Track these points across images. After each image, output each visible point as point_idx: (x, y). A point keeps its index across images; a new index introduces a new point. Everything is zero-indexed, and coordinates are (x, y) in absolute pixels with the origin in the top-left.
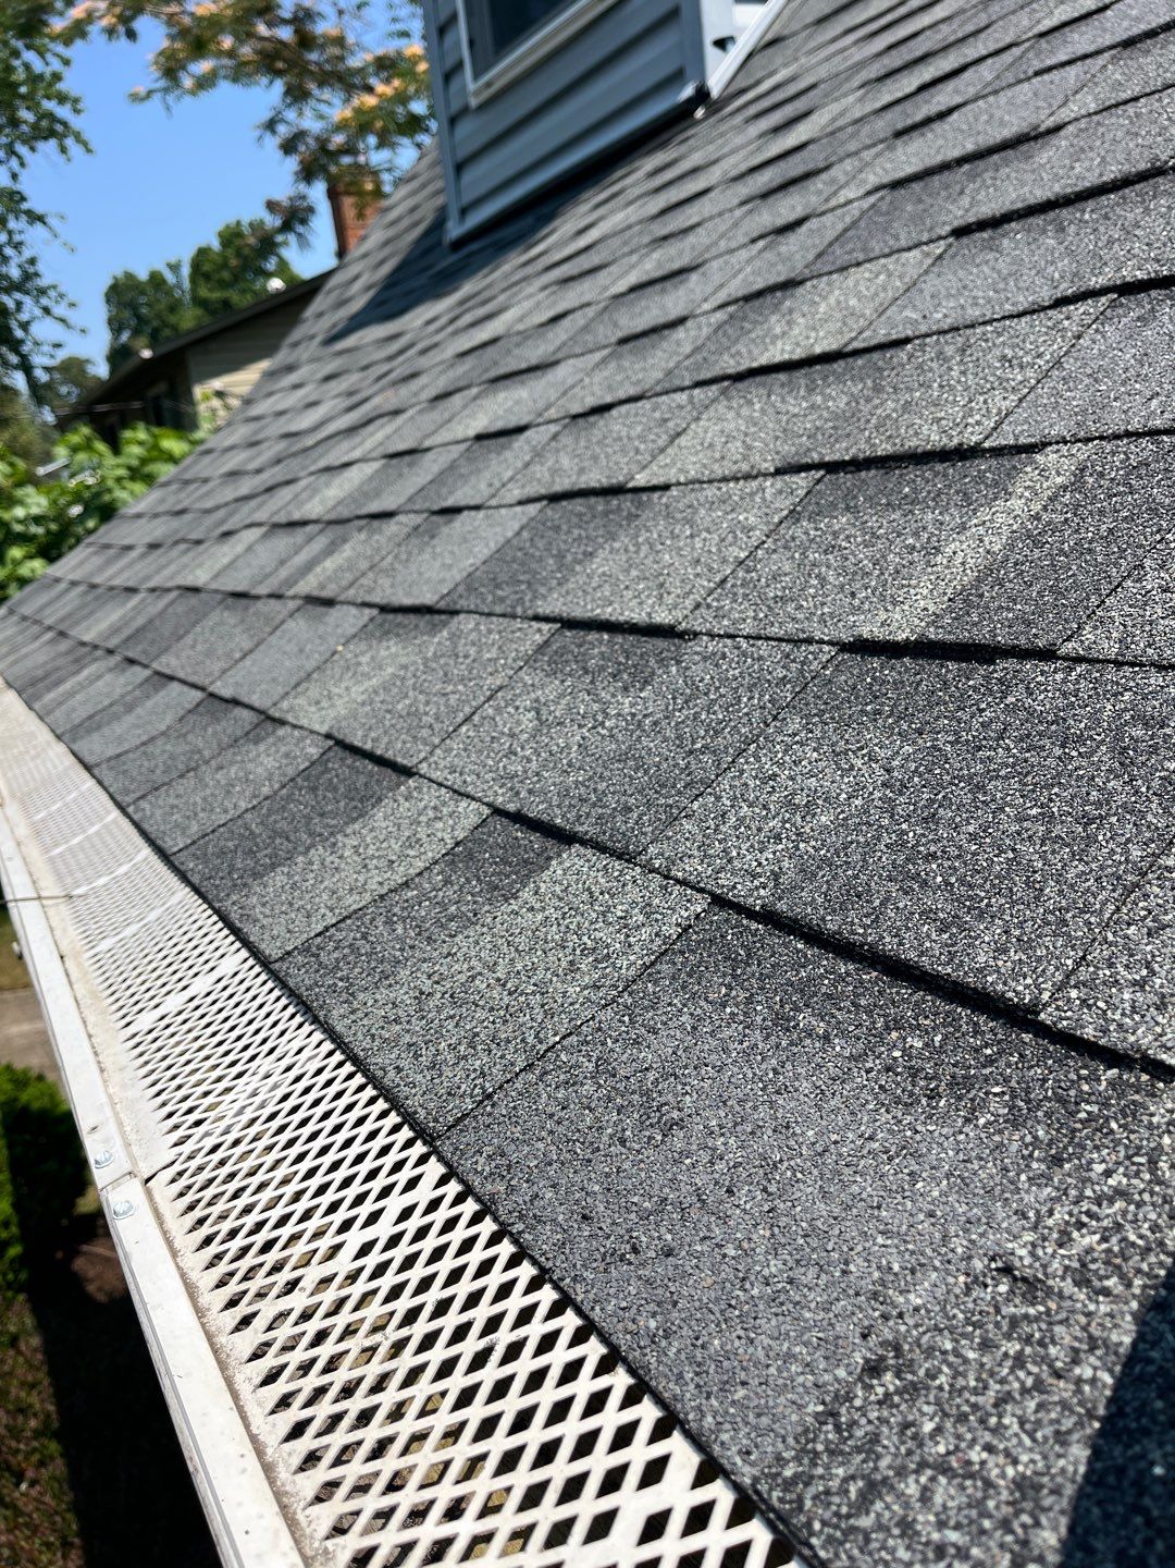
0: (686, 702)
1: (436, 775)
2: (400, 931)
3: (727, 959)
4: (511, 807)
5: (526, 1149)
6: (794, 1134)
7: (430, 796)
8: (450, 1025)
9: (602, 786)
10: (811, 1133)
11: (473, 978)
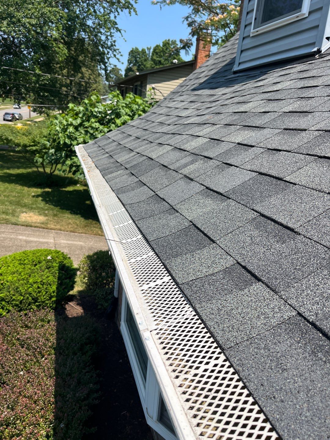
0: (295, 253)
1: (221, 246)
2: (212, 288)
3: (300, 330)
4: (243, 264)
5: (247, 362)
6: (315, 384)
7: (219, 251)
8: (227, 320)
9: (270, 269)
10: (319, 385)
11: (232, 309)
